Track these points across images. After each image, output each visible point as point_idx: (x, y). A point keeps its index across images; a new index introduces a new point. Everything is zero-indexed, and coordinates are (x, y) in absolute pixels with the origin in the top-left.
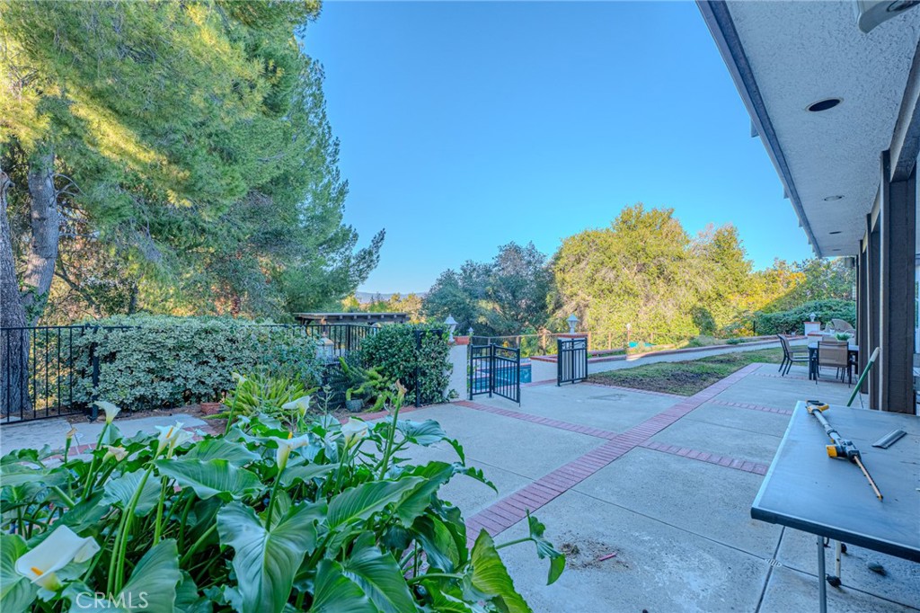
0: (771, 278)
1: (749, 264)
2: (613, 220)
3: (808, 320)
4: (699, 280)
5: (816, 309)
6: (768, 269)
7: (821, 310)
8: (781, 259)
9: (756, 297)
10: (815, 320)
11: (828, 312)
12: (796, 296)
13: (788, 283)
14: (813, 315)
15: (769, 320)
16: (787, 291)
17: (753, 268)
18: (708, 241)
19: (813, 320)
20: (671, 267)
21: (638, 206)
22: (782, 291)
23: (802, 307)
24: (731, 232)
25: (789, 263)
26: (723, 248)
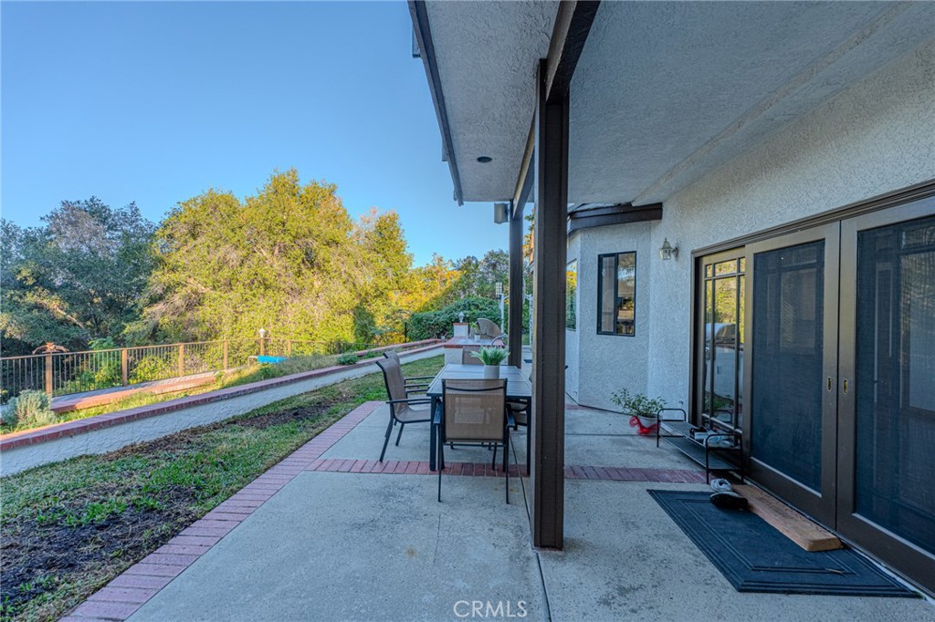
0: (430, 274)
1: (411, 257)
2: (261, 188)
3: (457, 321)
4: (357, 272)
5: (465, 307)
6: (427, 264)
7: (469, 309)
8: (439, 255)
9: (416, 295)
10: (464, 320)
11: (475, 311)
12: (450, 294)
13: (445, 282)
14: (462, 314)
15: (419, 321)
16: (444, 289)
17: (413, 264)
18: (372, 227)
19: (461, 321)
20: (322, 253)
21: (291, 173)
22: (439, 290)
23: (452, 305)
24: (393, 219)
25: (446, 260)
26: (386, 237)
